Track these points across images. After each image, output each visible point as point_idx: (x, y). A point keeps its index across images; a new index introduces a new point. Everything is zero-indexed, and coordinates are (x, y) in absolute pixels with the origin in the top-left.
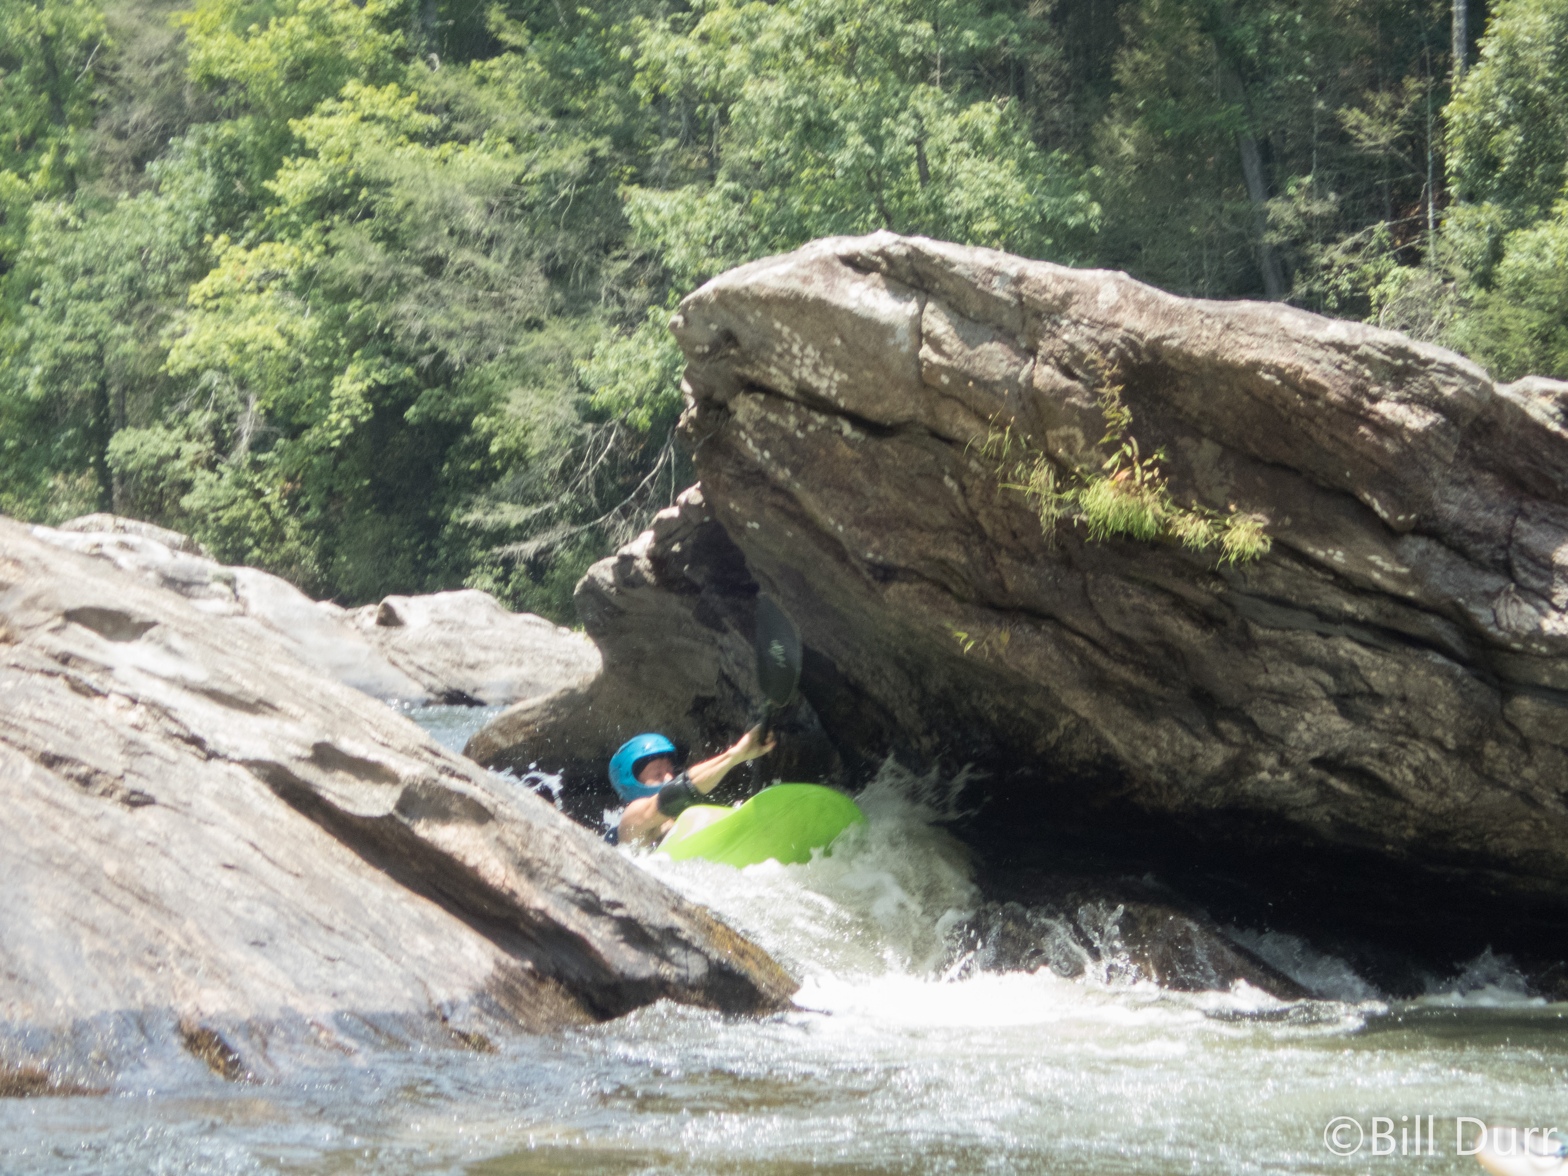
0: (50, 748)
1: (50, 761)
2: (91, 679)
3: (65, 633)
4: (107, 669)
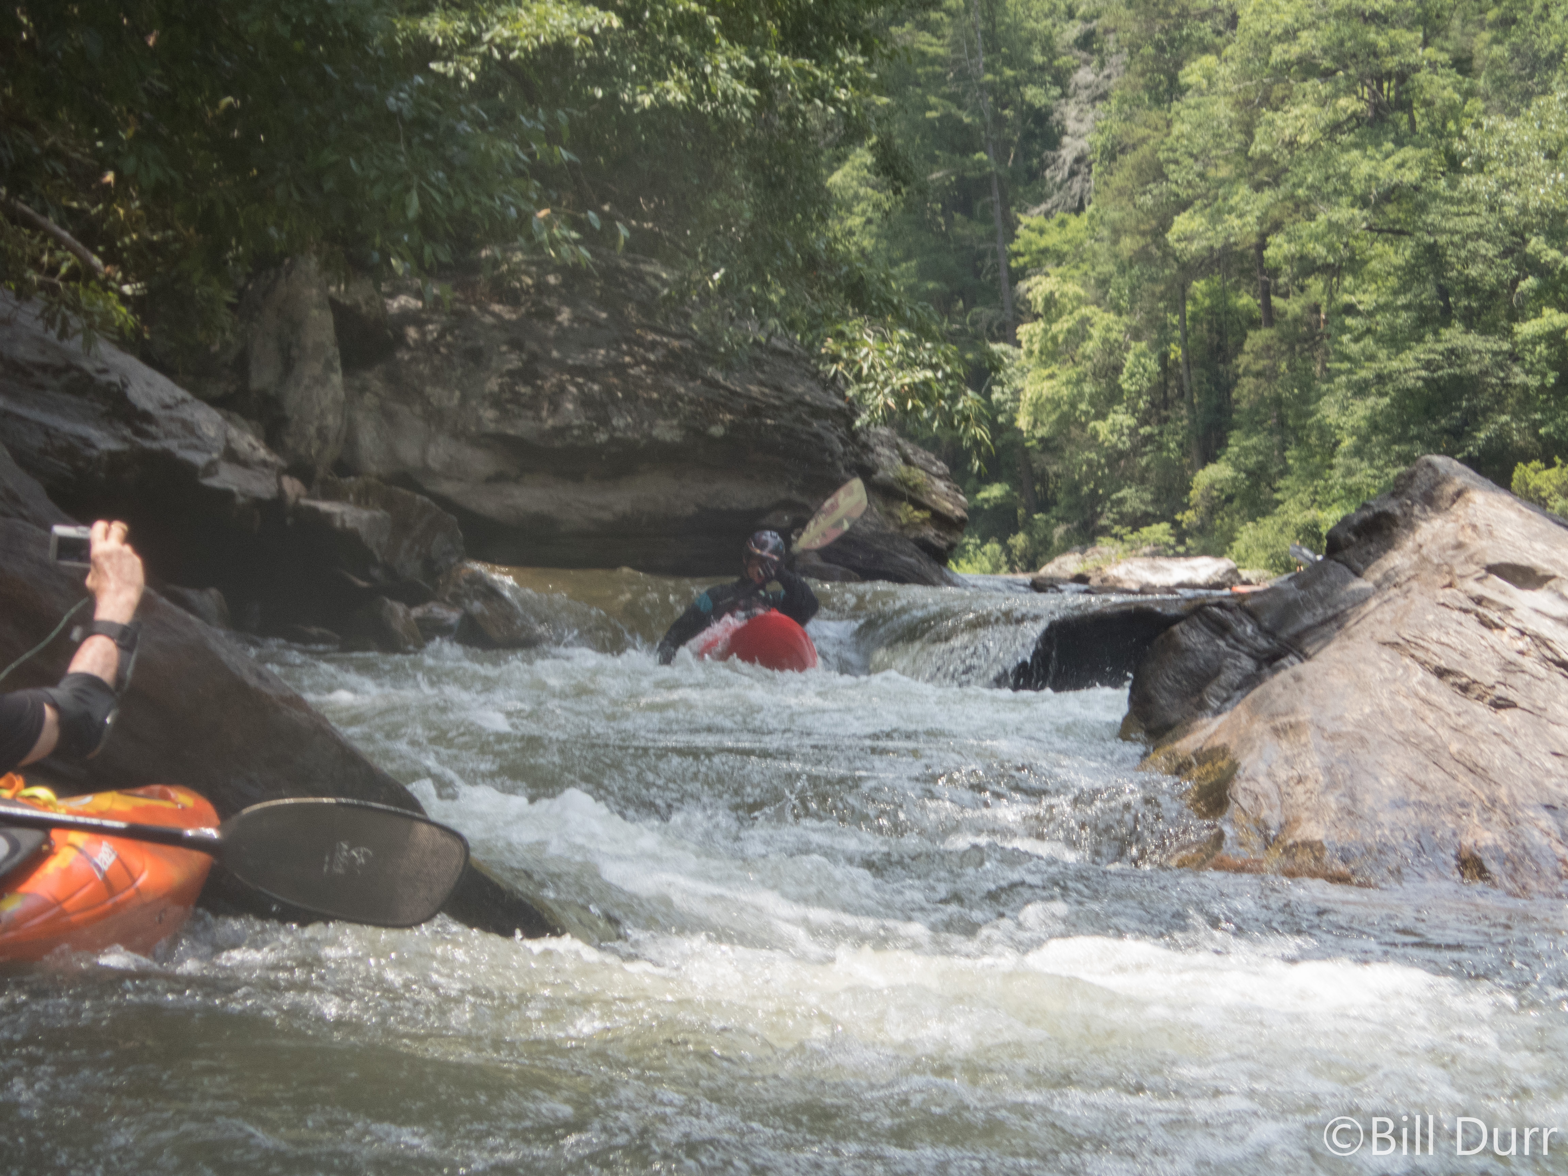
0: (1443, 664)
1: (1441, 673)
2: (1494, 616)
3: (1485, 582)
4: (1508, 609)
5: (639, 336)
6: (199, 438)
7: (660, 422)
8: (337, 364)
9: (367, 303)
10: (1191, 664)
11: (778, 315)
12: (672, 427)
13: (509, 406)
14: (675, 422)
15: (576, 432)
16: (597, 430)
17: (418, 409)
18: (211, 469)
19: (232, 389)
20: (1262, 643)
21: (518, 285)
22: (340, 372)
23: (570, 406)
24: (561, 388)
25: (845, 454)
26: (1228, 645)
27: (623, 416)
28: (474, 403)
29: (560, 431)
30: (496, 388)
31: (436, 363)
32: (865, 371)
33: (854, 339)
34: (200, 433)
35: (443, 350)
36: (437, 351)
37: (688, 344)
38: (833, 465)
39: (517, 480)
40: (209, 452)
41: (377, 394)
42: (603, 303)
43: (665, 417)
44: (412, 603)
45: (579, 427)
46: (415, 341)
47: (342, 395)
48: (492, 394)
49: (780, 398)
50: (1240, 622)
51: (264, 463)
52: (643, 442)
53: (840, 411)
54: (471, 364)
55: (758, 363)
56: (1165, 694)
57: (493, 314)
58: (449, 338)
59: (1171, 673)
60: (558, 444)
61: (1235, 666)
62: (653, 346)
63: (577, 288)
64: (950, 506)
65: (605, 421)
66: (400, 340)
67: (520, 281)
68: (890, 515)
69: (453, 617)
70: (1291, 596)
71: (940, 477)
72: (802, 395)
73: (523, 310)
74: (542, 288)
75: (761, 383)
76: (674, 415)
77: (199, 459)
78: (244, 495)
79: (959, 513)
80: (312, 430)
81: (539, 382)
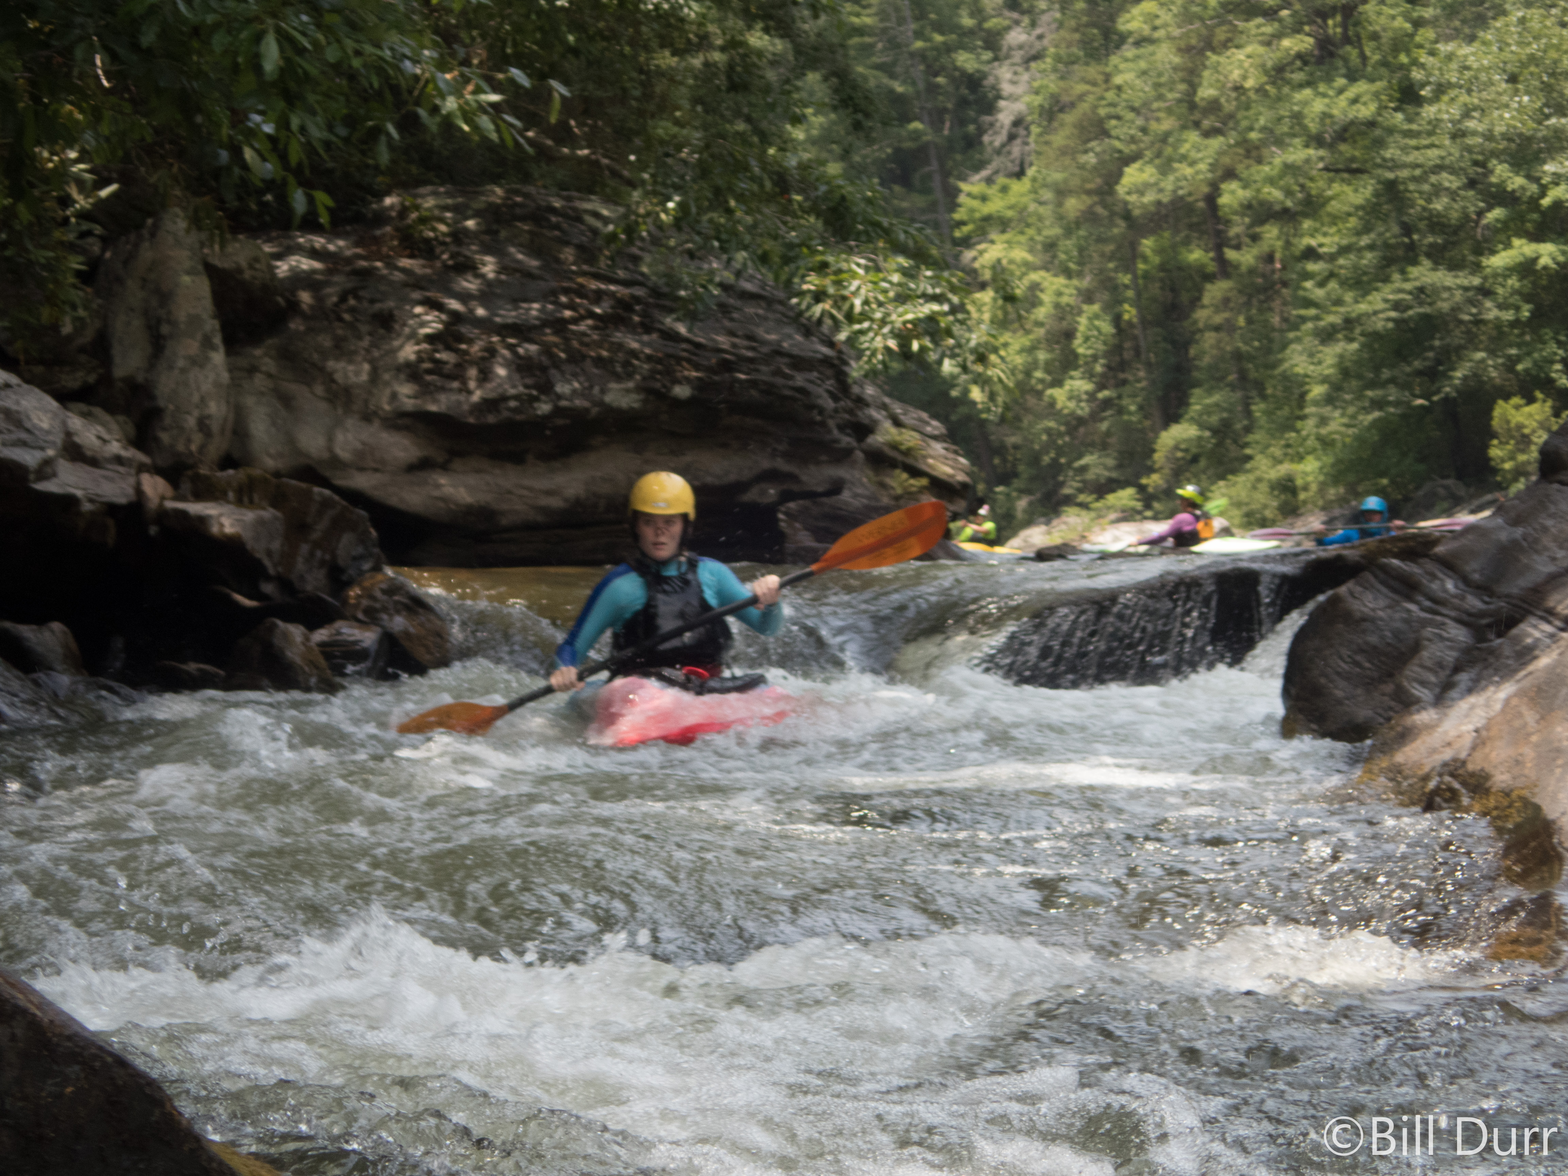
5: (582, 286)
6: (28, 431)
7: (613, 385)
8: (218, 340)
9: (251, 267)
10: (1373, 639)
11: (746, 248)
12: (628, 391)
13: (429, 378)
14: (631, 385)
15: (513, 404)
16: (537, 399)
17: (319, 390)
18: (45, 470)
19: (92, 379)
20: (1474, 603)
21: (431, 234)
22: (222, 349)
23: (501, 372)
24: (491, 352)
25: (836, 411)
26: (1423, 609)
27: (569, 382)
28: (387, 376)
29: (490, 404)
30: (413, 357)
31: (340, 332)
32: (858, 308)
33: (840, 271)
34: (28, 425)
35: (347, 317)
36: (341, 319)
37: (639, 292)
38: (823, 424)
39: (444, 467)
40: (42, 449)
41: (269, 375)
42: (534, 250)
43: (618, 378)
44: (312, 625)
45: (516, 397)
46: (311, 307)
47: (225, 376)
48: (408, 365)
49: (753, 349)
50: (1434, 577)
51: (119, 460)
52: (595, 411)
53: (826, 361)
54: (382, 331)
55: (724, 309)
56: (1342, 683)
57: (403, 270)
58: (352, 302)
59: (1345, 652)
60: (491, 419)
61: (1442, 638)
62: (598, 296)
63: (503, 234)
64: (949, 470)
65: (546, 388)
66: (294, 306)
67: (434, 229)
68: (883, 485)
69: (368, 638)
70: (1503, 536)
71: (935, 438)
72: (779, 343)
73: (438, 264)
74: (459, 236)
75: (732, 333)
76: (630, 376)
77: (29, 458)
78: (91, 501)
79: (961, 477)
80: (191, 422)
81: (464, 346)
